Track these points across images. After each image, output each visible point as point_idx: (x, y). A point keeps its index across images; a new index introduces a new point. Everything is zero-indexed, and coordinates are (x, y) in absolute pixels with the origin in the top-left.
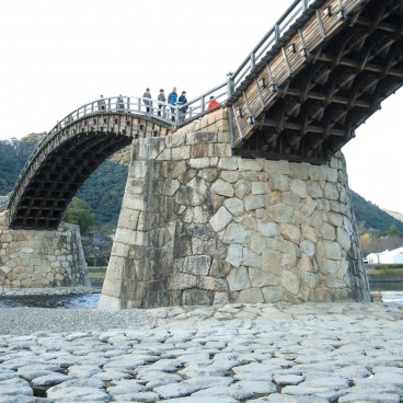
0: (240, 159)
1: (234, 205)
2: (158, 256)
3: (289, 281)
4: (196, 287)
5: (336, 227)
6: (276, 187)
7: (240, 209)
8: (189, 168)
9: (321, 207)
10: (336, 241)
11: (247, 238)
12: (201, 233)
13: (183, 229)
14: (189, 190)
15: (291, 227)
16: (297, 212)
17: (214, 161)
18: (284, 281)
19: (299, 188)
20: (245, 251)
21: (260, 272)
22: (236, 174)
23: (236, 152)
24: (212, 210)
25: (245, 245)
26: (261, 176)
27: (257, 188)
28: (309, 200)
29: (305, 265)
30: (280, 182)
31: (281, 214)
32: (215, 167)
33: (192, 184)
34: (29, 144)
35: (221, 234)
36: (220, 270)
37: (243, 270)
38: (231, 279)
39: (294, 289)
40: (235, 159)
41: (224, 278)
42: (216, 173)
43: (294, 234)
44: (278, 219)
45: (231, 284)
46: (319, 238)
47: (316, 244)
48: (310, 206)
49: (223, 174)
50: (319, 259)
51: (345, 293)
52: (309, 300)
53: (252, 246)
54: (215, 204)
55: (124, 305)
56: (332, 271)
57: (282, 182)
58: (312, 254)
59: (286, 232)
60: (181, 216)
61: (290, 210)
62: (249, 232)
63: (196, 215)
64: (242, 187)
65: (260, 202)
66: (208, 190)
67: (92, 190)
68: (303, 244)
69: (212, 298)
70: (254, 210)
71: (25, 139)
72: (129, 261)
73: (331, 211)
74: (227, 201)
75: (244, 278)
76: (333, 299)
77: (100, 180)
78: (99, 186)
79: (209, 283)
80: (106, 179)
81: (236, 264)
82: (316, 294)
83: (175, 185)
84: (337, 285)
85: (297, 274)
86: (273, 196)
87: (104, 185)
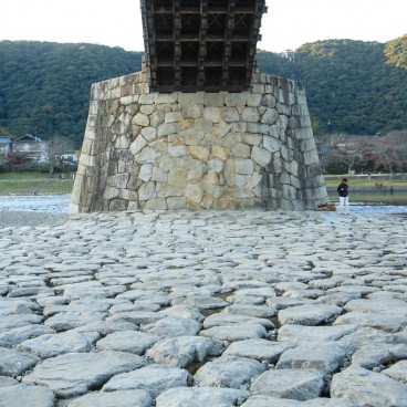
0: (156, 95)
1: (149, 133)
2: (100, 174)
3: (192, 193)
4: (118, 197)
5: (251, 146)
6: (189, 115)
7: (153, 136)
8: (120, 104)
9: (235, 129)
10: (249, 158)
11: (157, 159)
12: (124, 156)
13: (115, 153)
14: (119, 122)
15: (200, 148)
16: (208, 136)
17: (136, 98)
18: (188, 193)
19: (213, 115)
20: (155, 169)
21: (166, 185)
22: (152, 108)
23: (153, 89)
24: (132, 138)
25: (155, 164)
26: (174, 107)
27: (169, 118)
28: (223, 124)
29: (211, 179)
30: (192, 111)
31: (191, 137)
32: (136, 103)
33: (121, 118)
34: (303, 55)
35: (137, 156)
36: (134, 184)
37: (151, 184)
38: (141, 191)
39: (196, 199)
40: (152, 95)
41: (136, 190)
42: (137, 108)
43: (203, 153)
44: (188, 142)
45: (140, 195)
46: (229, 157)
47: (225, 162)
48: (223, 128)
49: (142, 108)
50: (227, 174)
51: (252, 202)
52: (211, 208)
53: (161, 165)
54: (135, 133)
55: (80, 210)
56: (239, 184)
57: (196, 110)
58: (219, 170)
59: (195, 153)
60: (114, 143)
61: (201, 134)
62: (159, 154)
63: (122, 142)
64: (155, 118)
65: (172, 129)
66: (130, 121)
67: (366, 96)
68: (211, 162)
69: (127, 205)
70: (166, 136)
71: (299, 50)
72: (85, 178)
73: (248, 132)
74: (143, 130)
75: (151, 190)
76: (238, 207)
77: (374, 85)
78: (373, 92)
79: (126, 194)
80: (381, 84)
81: (146, 180)
82: (219, 203)
83: (112, 118)
84: (244, 196)
85: (202, 187)
86: (185, 123)
87: (378, 90)
